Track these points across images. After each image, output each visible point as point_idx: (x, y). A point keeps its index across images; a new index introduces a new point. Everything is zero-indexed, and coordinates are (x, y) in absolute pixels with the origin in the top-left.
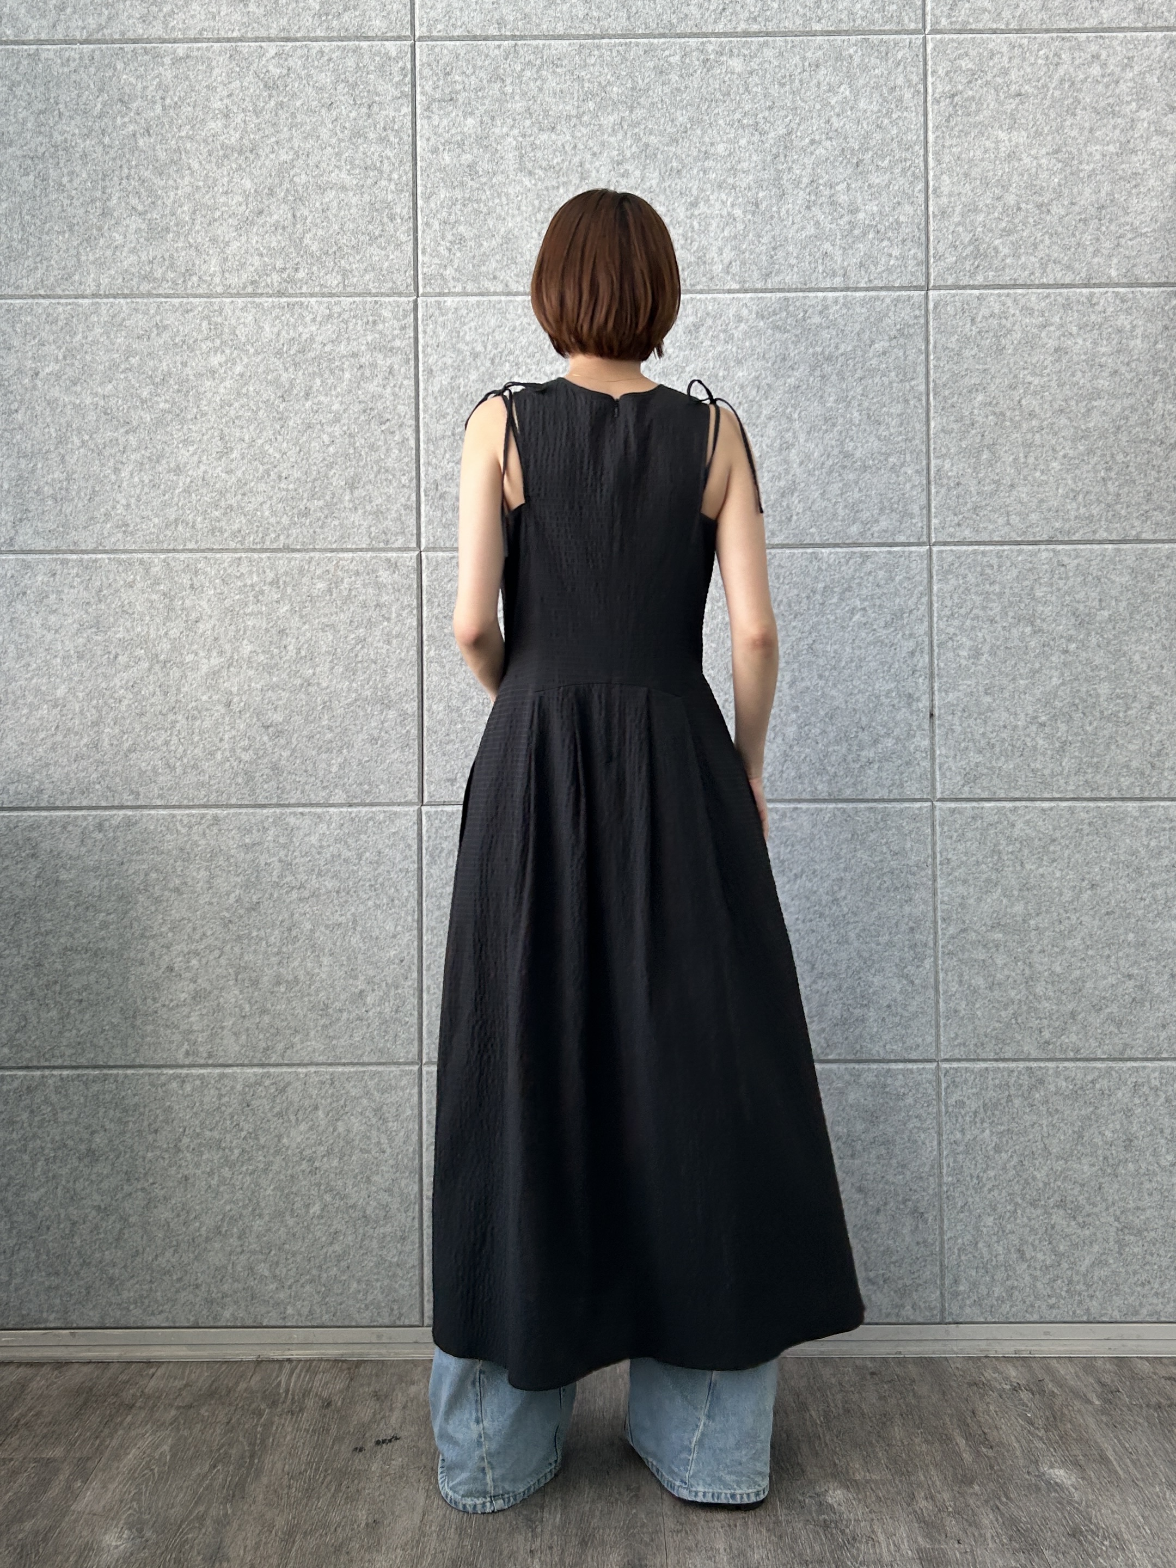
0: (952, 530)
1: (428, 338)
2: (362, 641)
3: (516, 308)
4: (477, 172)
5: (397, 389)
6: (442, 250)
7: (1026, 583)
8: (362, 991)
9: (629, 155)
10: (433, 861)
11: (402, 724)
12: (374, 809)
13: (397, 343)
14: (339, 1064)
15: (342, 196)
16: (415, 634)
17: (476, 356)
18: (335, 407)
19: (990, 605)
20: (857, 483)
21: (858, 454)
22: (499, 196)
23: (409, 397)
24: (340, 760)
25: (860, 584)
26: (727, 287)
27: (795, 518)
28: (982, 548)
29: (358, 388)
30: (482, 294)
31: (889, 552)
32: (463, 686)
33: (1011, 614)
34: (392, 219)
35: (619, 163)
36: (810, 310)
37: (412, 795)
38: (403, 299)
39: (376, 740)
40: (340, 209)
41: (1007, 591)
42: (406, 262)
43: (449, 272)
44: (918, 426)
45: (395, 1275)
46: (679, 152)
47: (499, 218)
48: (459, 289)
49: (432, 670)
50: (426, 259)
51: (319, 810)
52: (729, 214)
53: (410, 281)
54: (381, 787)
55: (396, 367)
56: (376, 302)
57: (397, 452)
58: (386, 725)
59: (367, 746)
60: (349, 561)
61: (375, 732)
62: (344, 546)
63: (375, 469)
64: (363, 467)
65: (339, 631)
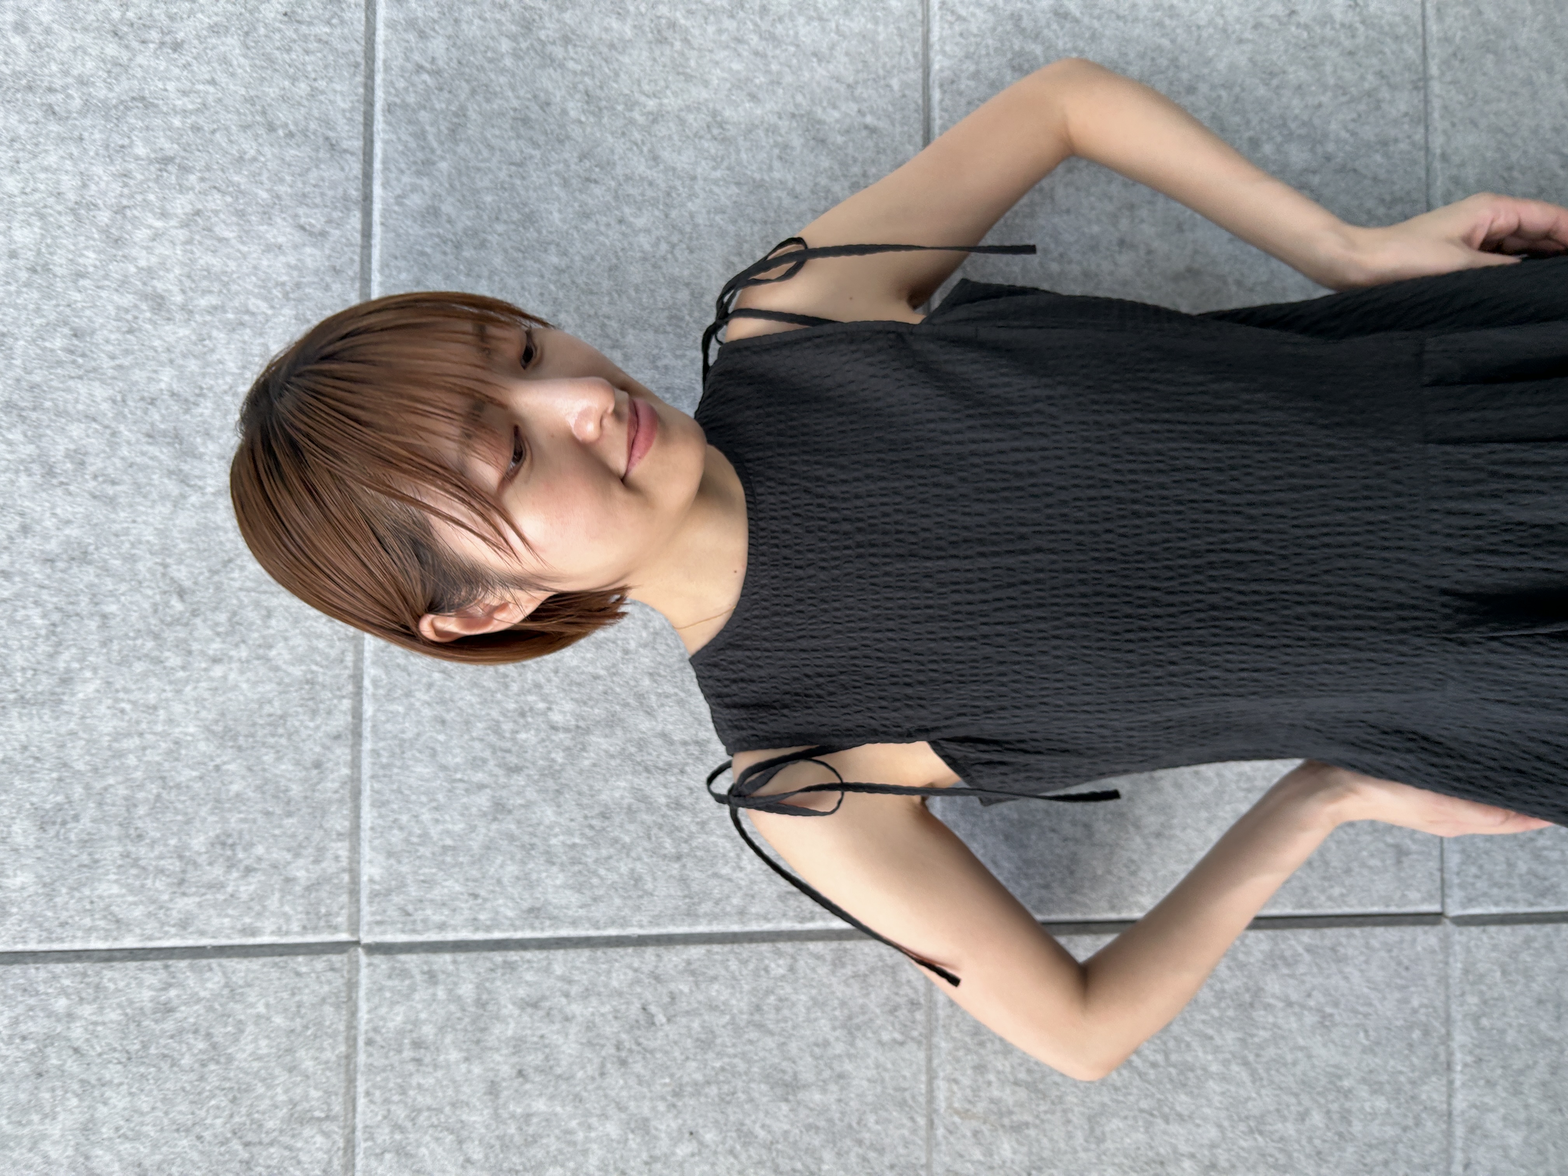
1: (458, 919)
3: (392, 717)
4: (59, 808)
5: (574, 990)
6: (246, 889)
9: (30, 449)
11: (1291, 962)
12: (1457, 1016)
13: (467, 990)
15: (106, 1131)
17: (500, 808)
18: (612, 1129)
22: (120, 754)
23: (593, 960)
24: (1363, 1092)
26: (357, 238)
27: (869, 119)
29: (568, 1078)
30: (356, 794)
34: (168, 1009)
35: (50, 472)
36: (417, 57)
37: (1428, 938)
38: (364, 976)
39: (1325, 1016)
40: (137, 1137)
42: (274, 974)
43: (301, 872)
46: (28, 331)
47: (172, 755)
48: (342, 849)
50: (269, 925)
51: (1459, 1131)
52: (185, 225)
53: (320, 963)
54: (1415, 1002)
55: (522, 992)
56: (369, 1042)
57: (716, 986)
58: (1294, 997)
59: (1335, 1035)
60: (955, 1088)
61: (1310, 1019)
62: (922, 1100)
63: (753, 1035)
64: (749, 1062)
65: (1103, 1105)
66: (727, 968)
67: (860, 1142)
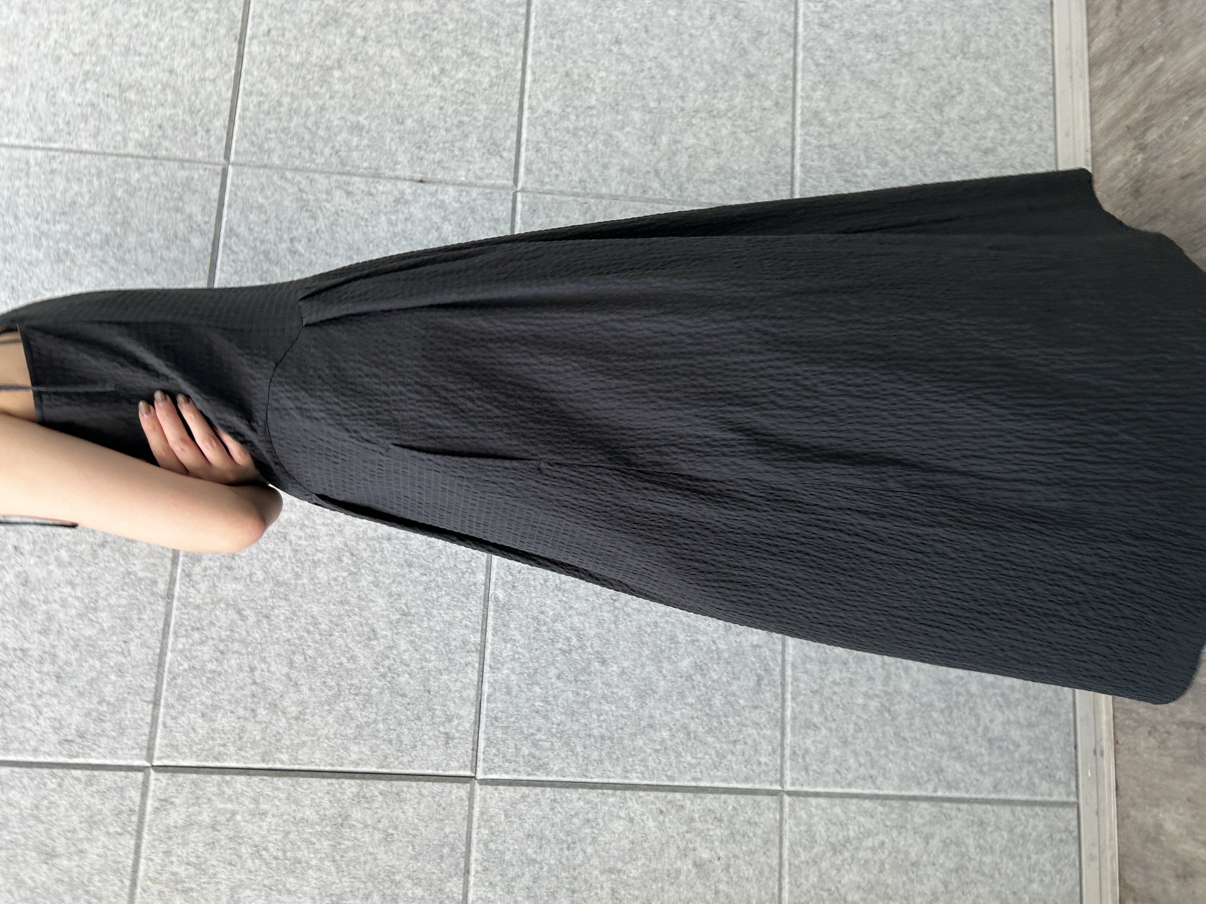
0: (213, 139)
2: (257, 851)
7: (284, 69)
8: (695, 864)
10: (543, 767)
11: (370, 800)
12: (474, 840)
14: (780, 896)
16: (256, 779)
19: (304, 108)
20: (141, 234)
21: (107, 229)
24: (408, 884)
25: (263, 242)
28: (239, 111)
31: (230, 206)
32: (330, 719)
33: (317, 89)
37: (460, 791)
39: (388, 835)
41: (290, 90)
44: (83, 162)
45: (1023, 836)
49: (305, 758)
54: (448, 830)
57: (13, 792)
58: (369, 822)
59: (394, 847)
60: (150, 863)
61: (378, 836)
62: (129, 870)
63: (32, 822)
64: (27, 838)
65: (241, 880)
66: (21, 782)
67: (87, 892)
